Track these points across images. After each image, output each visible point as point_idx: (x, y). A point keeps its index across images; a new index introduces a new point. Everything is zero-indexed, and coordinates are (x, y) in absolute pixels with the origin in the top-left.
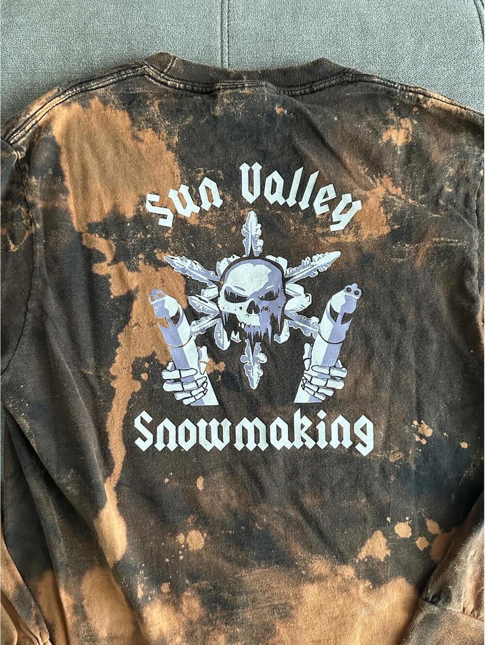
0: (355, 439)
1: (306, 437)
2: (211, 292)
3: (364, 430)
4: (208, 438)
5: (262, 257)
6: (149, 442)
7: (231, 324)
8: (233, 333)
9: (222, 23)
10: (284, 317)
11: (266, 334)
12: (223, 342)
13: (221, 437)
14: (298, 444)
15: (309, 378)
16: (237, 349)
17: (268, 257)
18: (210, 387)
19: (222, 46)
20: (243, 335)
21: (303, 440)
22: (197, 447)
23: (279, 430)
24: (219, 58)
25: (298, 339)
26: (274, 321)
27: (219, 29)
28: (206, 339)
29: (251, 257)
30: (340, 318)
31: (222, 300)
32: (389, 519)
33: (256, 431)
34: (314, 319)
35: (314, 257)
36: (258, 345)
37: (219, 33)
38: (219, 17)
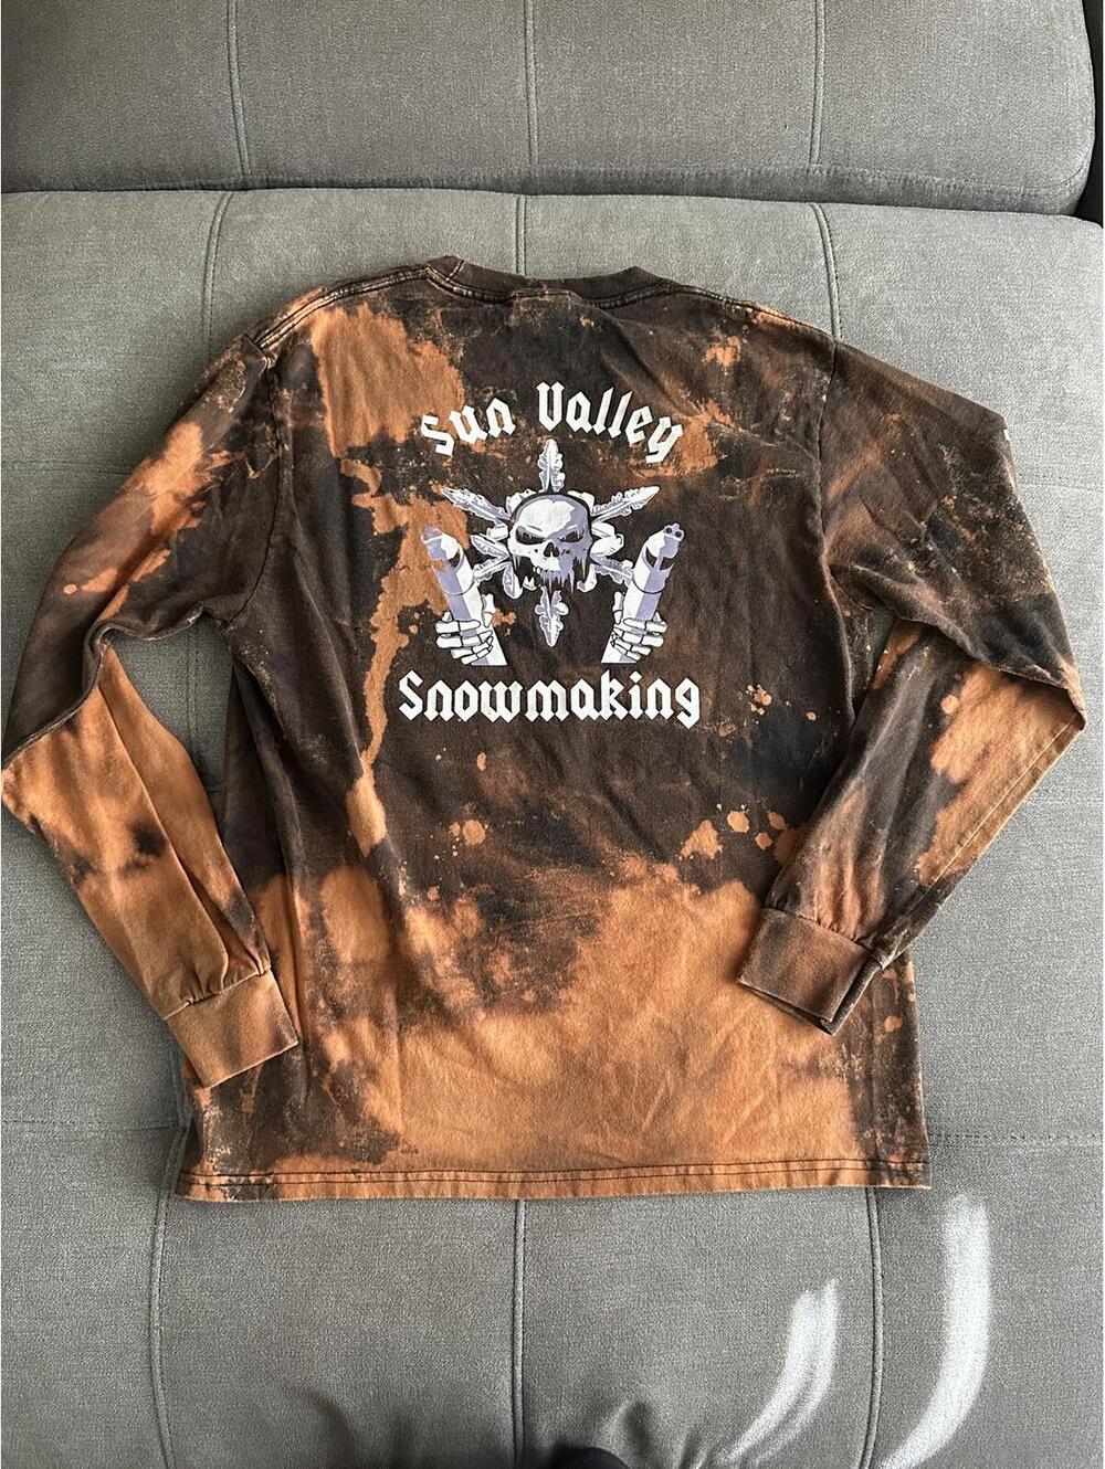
0: (676, 708)
1: (616, 705)
2: (500, 532)
3: (687, 695)
4: (493, 706)
5: (563, 492)
6: (418, 709)
7: (524, 568)
8: (526, 578)
9: (517, 230)
10: (590, 561)
11: (567, 581)
12: (514, 589)
13: (508, 705)
14: (606, 713)
15: (620, 633)
16: (531, 598)
17: (570, 493)
18: (496, 643)
19: (517, 254)
20: (538, 581)
21: (613, 709)
22: (479, 716)
23: (582, 695)
24: (514, 267)
25: (607, 587)
26: (577, 566)
27: (514, 236)
28: (492, 586)
29: (550, 492)
30: (658, 563)
31: (513, 542)
32: (719, 806)
33: (554, 697)
34: (627, 564)
35: (626, 493)
36: (557, 594)
37: (514, 241)
38: (514, 224)
